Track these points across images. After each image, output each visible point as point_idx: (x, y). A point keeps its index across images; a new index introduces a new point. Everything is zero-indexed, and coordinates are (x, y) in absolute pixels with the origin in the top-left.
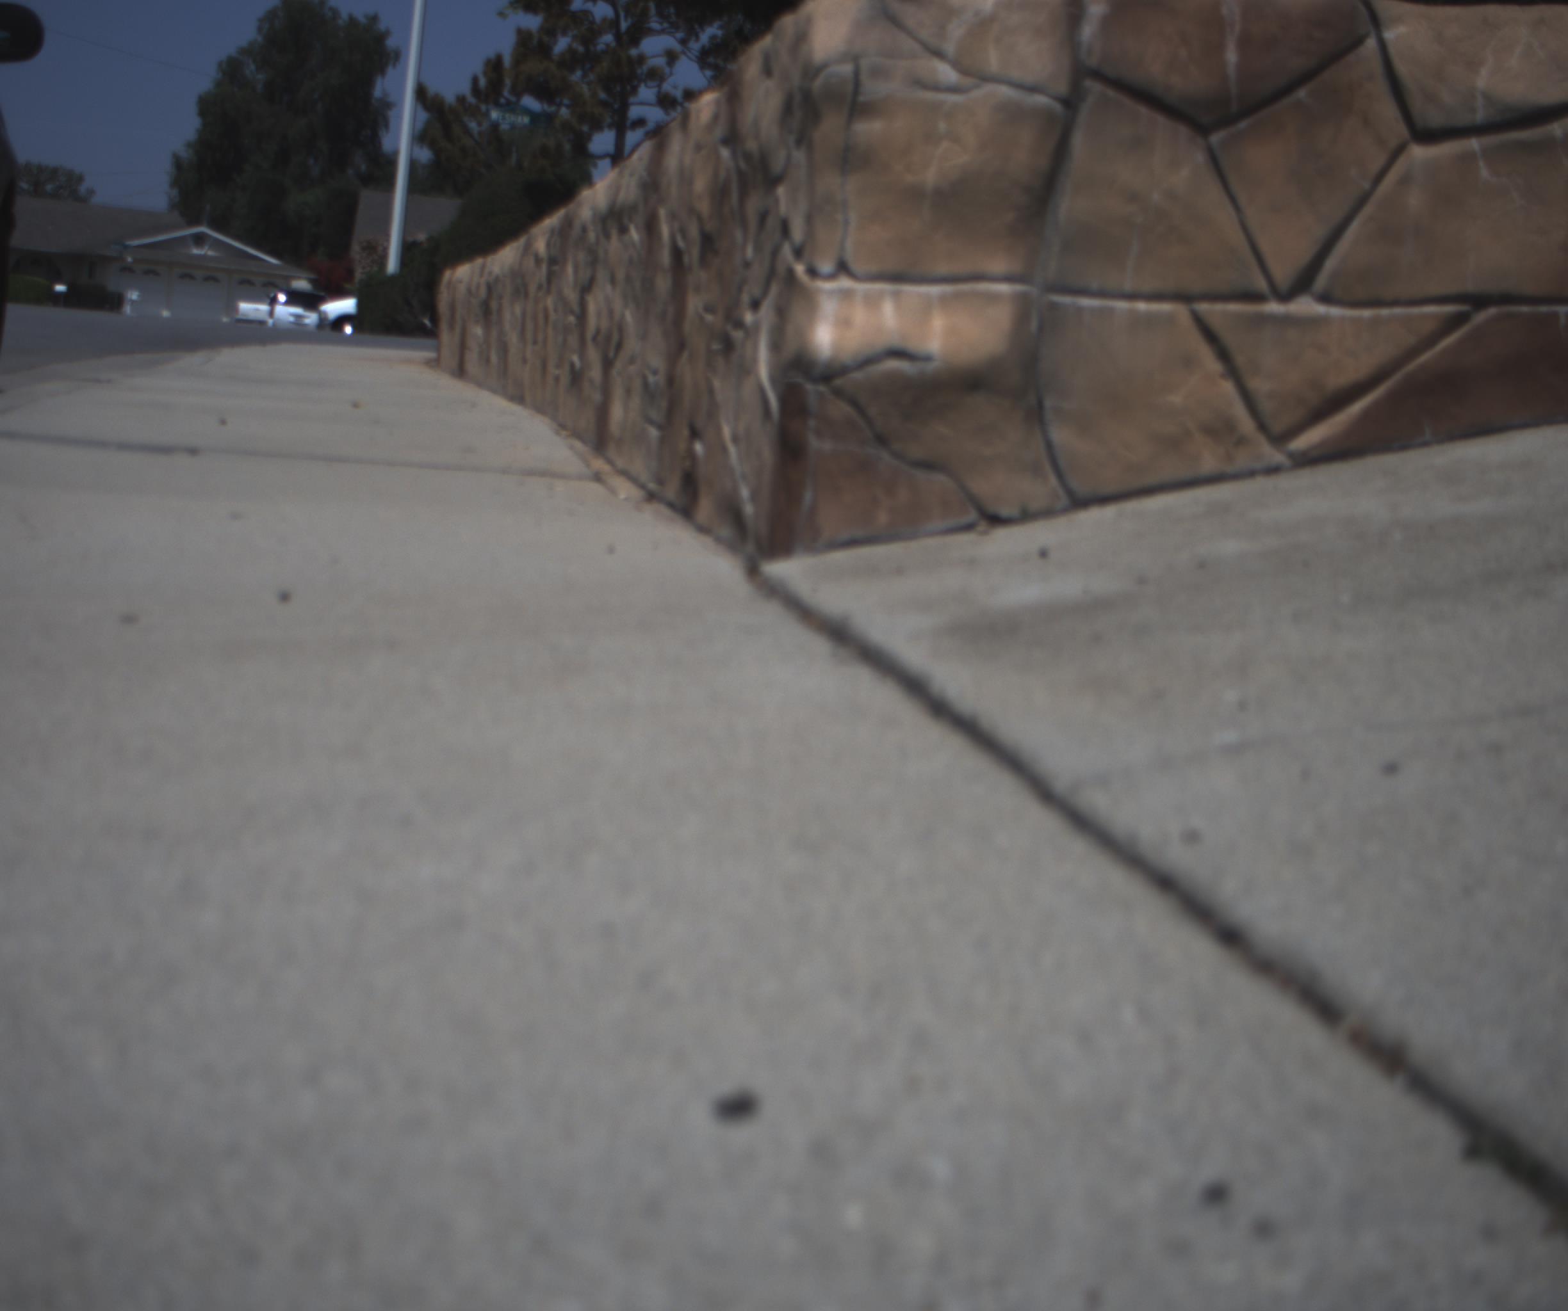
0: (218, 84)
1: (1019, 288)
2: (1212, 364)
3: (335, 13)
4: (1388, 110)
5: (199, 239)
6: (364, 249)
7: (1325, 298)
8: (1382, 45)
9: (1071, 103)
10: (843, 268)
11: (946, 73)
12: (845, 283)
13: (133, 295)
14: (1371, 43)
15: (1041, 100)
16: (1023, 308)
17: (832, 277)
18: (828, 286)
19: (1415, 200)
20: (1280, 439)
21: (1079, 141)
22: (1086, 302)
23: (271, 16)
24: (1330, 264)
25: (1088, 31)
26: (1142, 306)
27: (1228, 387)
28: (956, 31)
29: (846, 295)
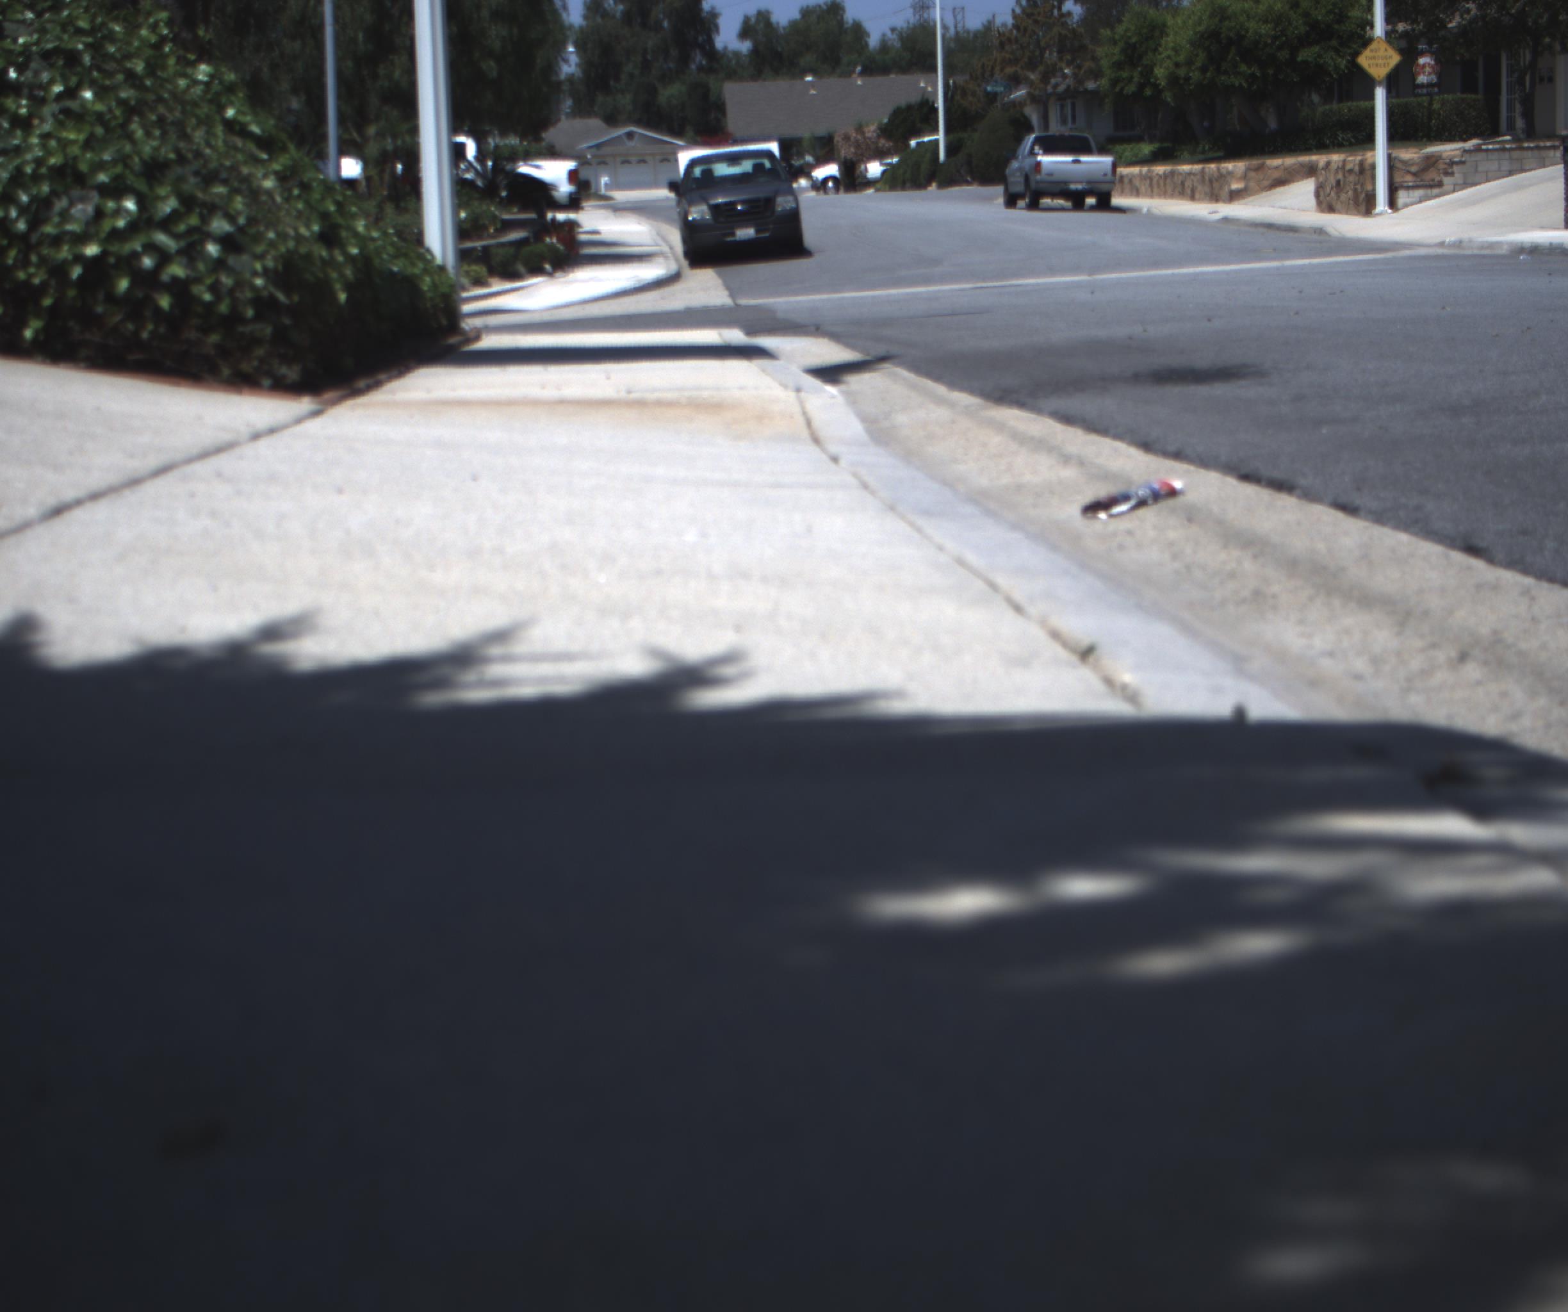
4: (1267, 167)
5: (630, 135)
7: (1266, 180)
9: (1246, 169)
14: (1266, 163)
16: (1245, 184)
21: (1248, 172)
22: (1249, 183)
25: (1247, 164)
26: (1253, 183)
27: (1259, 188)
28: (1237, 166)
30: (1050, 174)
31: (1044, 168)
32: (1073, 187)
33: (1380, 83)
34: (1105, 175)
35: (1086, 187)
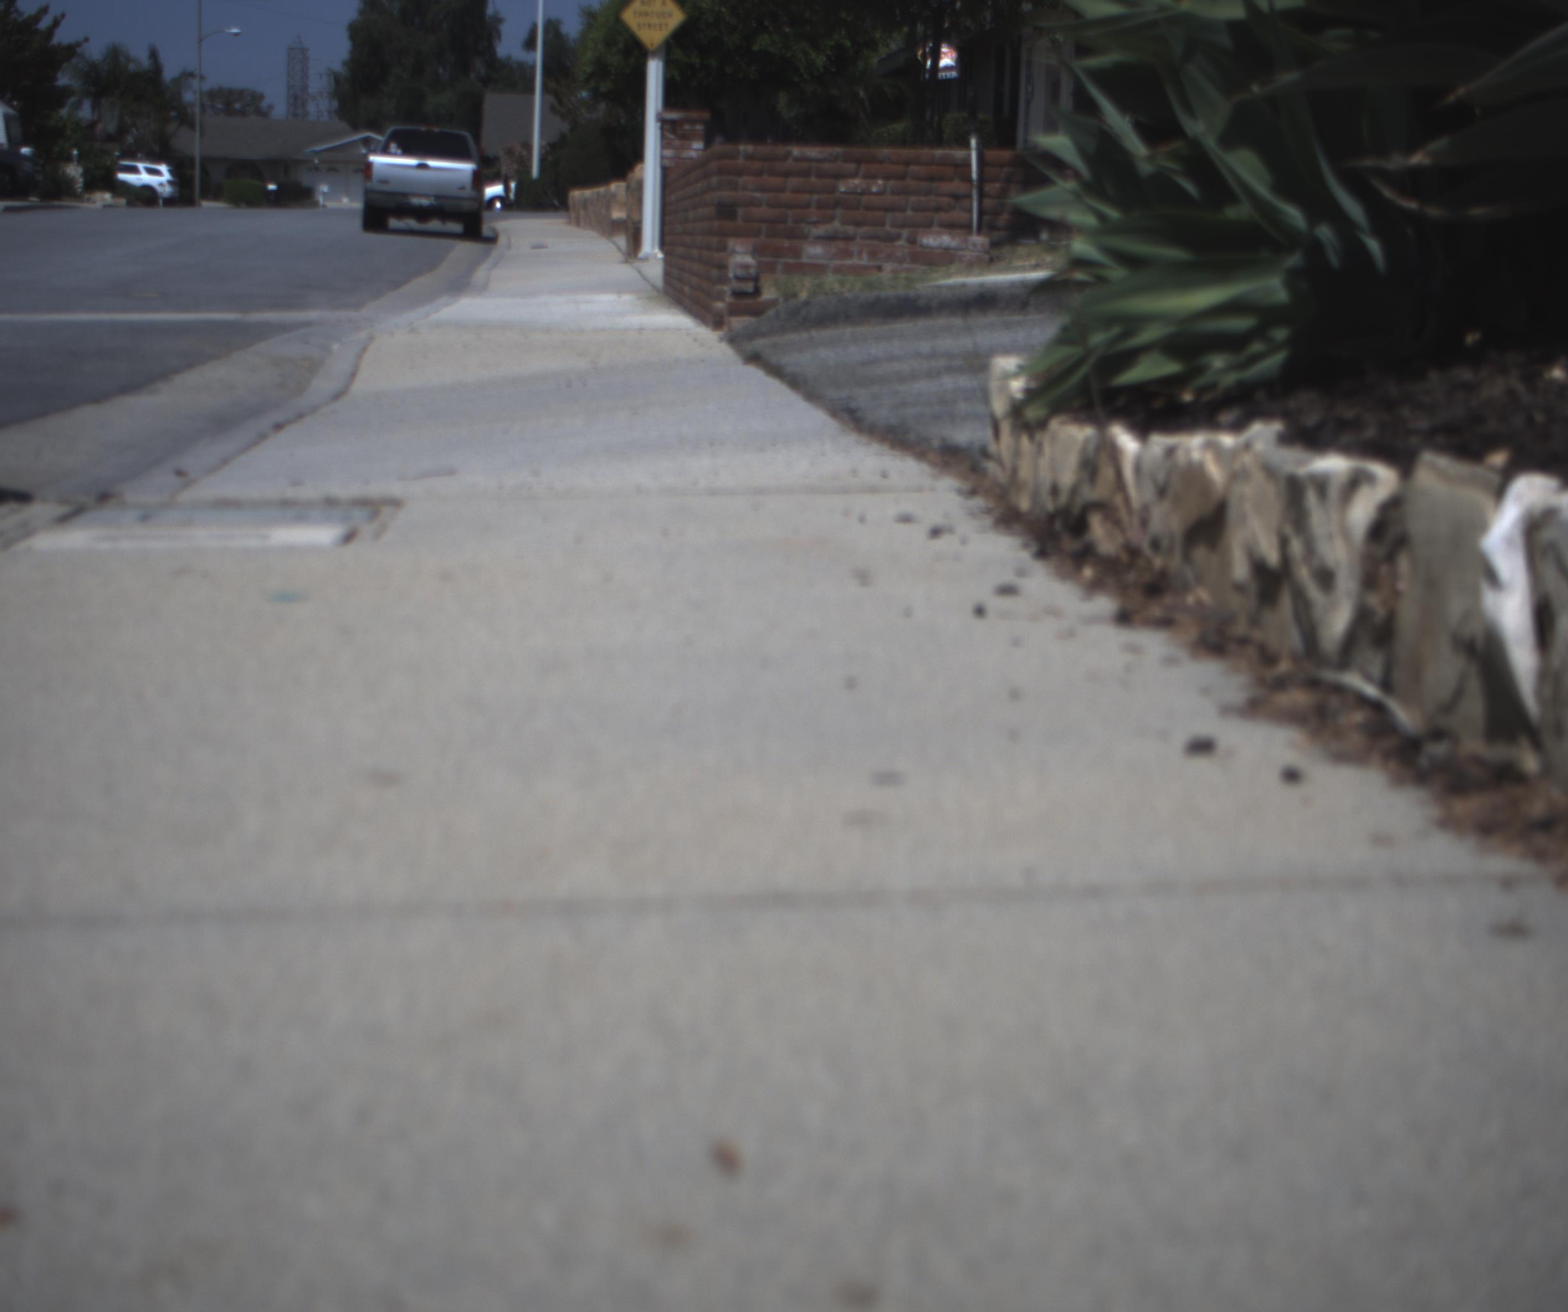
5: (367, 142)
13: (324, 188)
30: (384, 181)
31: (376, 171)
32: (415, 201)
33: (654, 54)
34: (463, 188)
35: (435, 203)
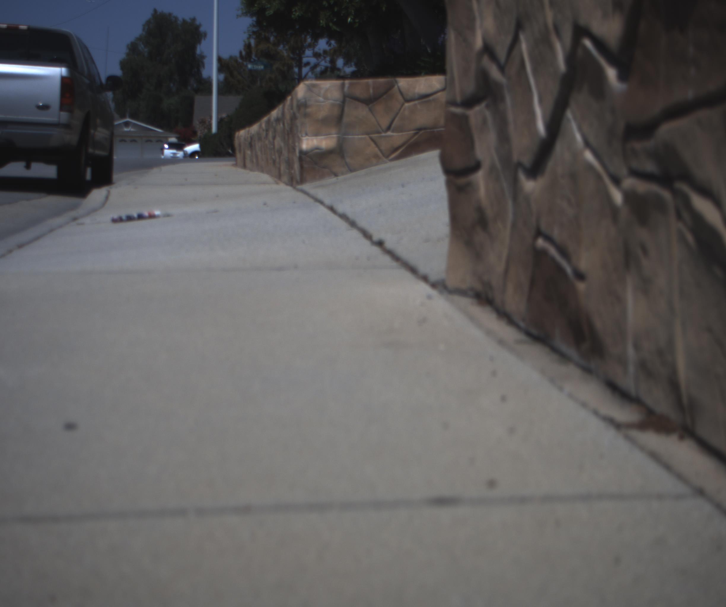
0: (128, 55)
1: (337, 135)
2: (373, 145)
3: (176, 18)
4: (400, 98)
5: (127, 124)
6: (200, 123)
7: (393, 131)
8: (399, 87)
9: (344, 102)
10: (307, 134)
11: (321, 99)
12: (307, 137)
14: (396, 87)
15: (338, 102)
16: (339, 139)
17: (305, 137)
18: (304, 138)
19: (407, 113)
20: (387, 157)
21: (346, 109)
22: (350, 137)
23: (148, 23)
24: (393, 126)
25: (346, 89)
26: (360, 136)
27: (377, 149)
28: (322, 92)
29: (307, 139)
